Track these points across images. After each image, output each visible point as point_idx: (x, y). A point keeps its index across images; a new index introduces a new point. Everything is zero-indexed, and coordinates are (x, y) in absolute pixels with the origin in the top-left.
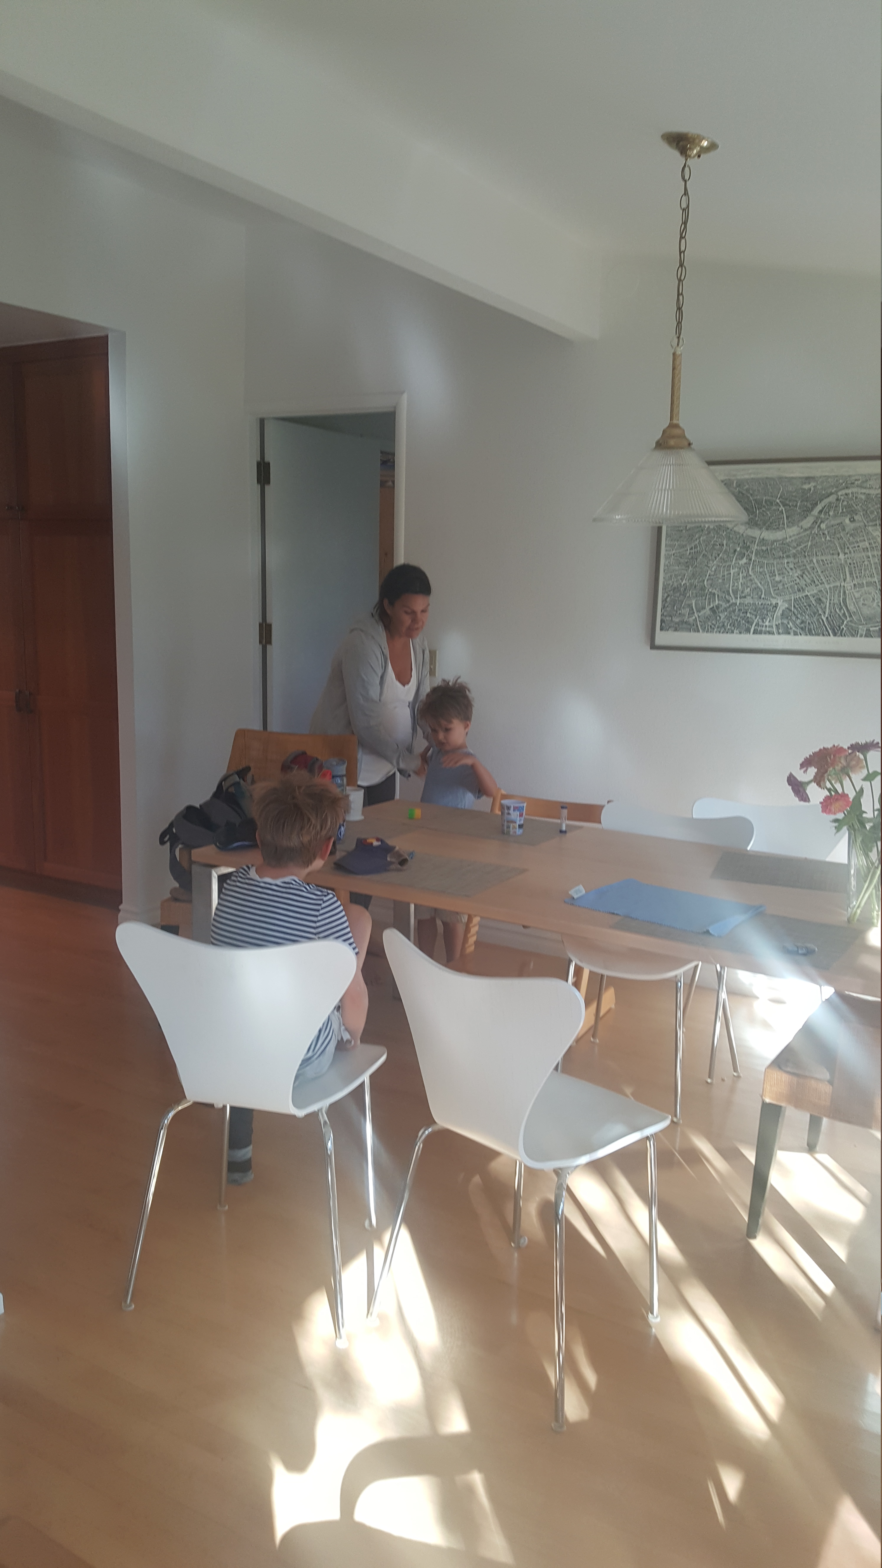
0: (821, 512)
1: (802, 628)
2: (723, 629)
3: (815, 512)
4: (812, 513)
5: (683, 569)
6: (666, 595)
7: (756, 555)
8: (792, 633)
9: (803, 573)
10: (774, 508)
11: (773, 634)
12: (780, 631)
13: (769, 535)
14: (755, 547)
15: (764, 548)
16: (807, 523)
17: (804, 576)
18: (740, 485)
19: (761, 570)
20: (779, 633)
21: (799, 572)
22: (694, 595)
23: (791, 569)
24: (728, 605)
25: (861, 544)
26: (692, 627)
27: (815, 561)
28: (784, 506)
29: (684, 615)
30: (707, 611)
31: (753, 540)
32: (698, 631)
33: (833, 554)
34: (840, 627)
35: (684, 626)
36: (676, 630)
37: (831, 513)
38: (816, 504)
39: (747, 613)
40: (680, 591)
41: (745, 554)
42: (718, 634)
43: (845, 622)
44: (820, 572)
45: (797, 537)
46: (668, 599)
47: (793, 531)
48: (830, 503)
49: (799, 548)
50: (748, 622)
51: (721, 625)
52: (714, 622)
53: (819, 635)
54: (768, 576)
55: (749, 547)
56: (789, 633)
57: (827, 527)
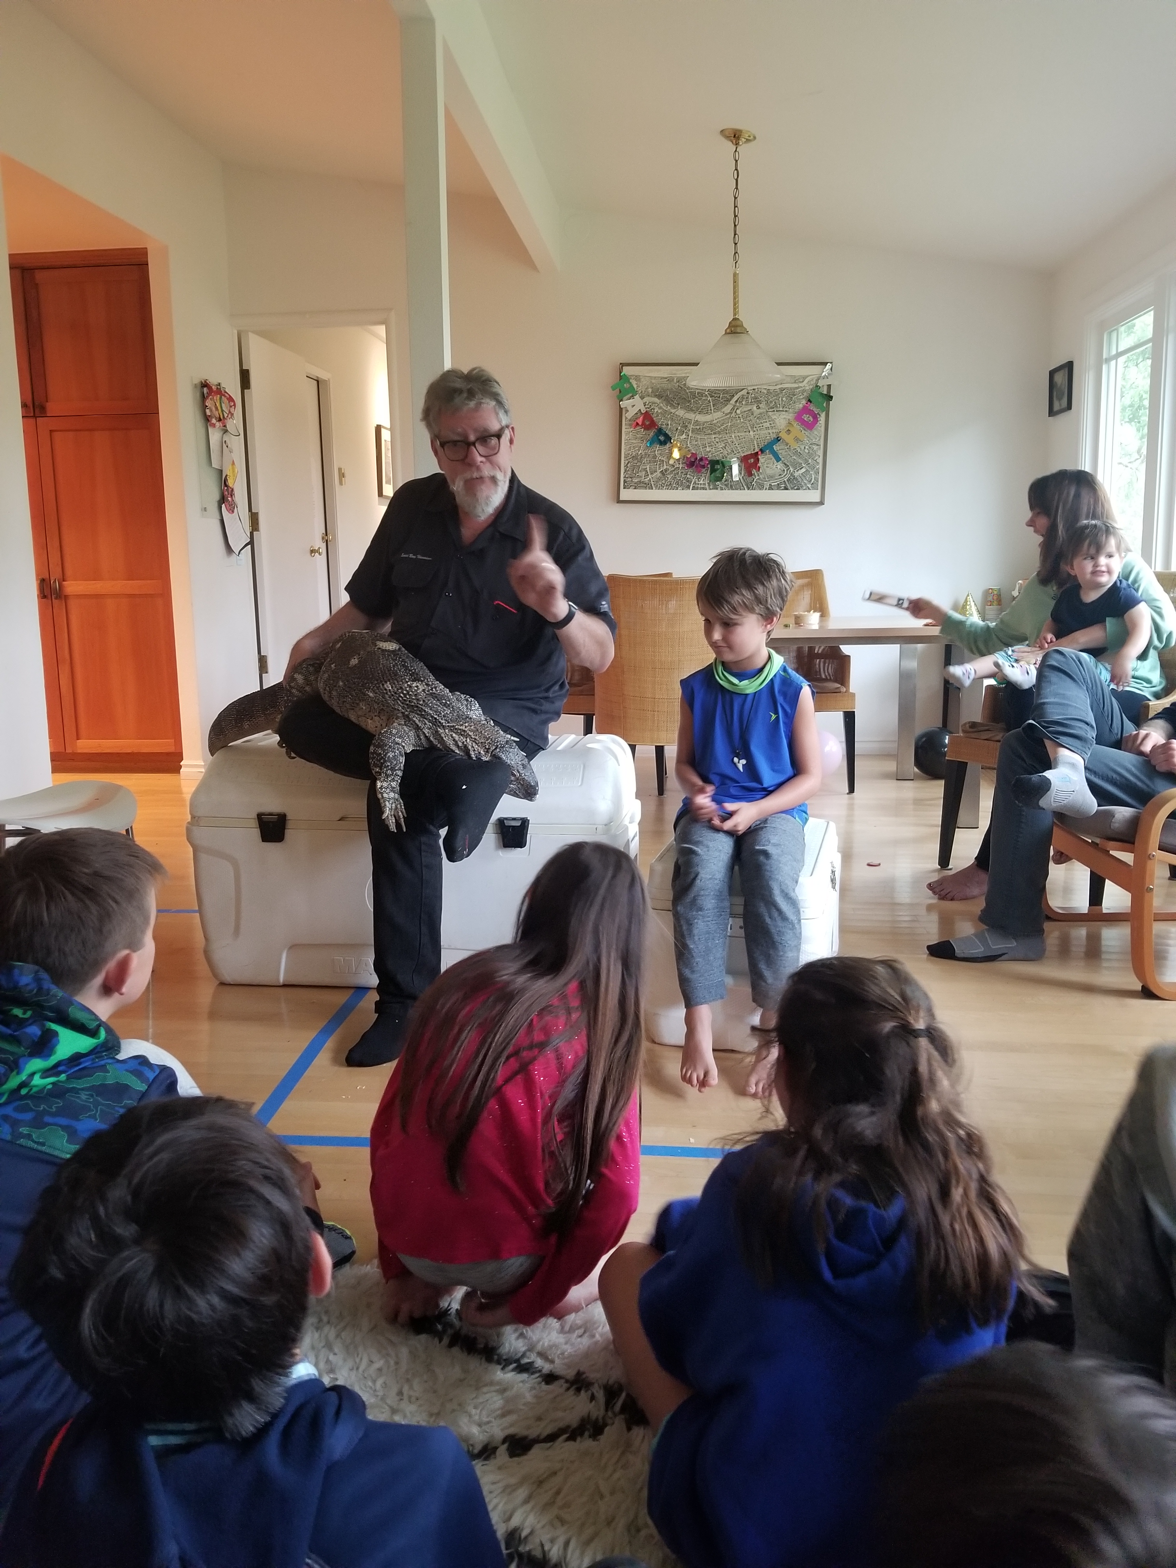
0: (736, 401)
1: (726, 485)
2: (670, 486)
3: (733, 401)
4: (731, 402)
5: (638, 443)
6: (627, 462)
7: (692, 432)
8: (719, 489)
9: (726, 445)
10: (704, 398)
11: (706, 489)
12: (711, 487)
13: (701, 418)
14: (691, 427)
15: (698, 427)
16: (728, 409)
17: (727, 447)
18: (679, 381)
19: (696, 443)
20: (710, 489)
21: (724, 445)
22: (648, 461)
23: (717, 442)
24: (673, 469)
25: (764, 424)
26: (648, 486)
27: (733, 437)
28: (711, 397)
29: (641, 477)
30: (658, 474)
31: (690, 421)
32: (652, 489)
33: (745, 432)
34: (751, 483)
35: (642, 485)
36: (635, 489)
37: (743, 403)
38: (733, 396)
39: (687, 474)
40: (637, 459)
41: (684, 431)
42: (666, 490)
43: (755, 480)
44: (737, 445)
45: (720, 419)
46: (629, 465)
47: (718, 414)
48: (743, 395)
49: (722, 427)
50: (688, 481)
51: (668, 484)
52: (663, 482)
53: (737, 489)
54: (701, 447)
55: (687, 426)
56: (717, 489)
57: (741, 413)
